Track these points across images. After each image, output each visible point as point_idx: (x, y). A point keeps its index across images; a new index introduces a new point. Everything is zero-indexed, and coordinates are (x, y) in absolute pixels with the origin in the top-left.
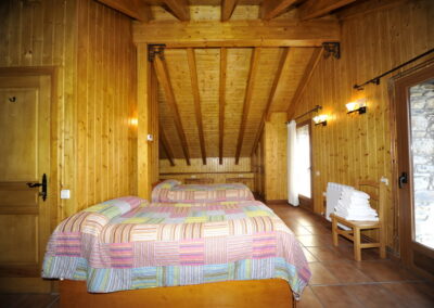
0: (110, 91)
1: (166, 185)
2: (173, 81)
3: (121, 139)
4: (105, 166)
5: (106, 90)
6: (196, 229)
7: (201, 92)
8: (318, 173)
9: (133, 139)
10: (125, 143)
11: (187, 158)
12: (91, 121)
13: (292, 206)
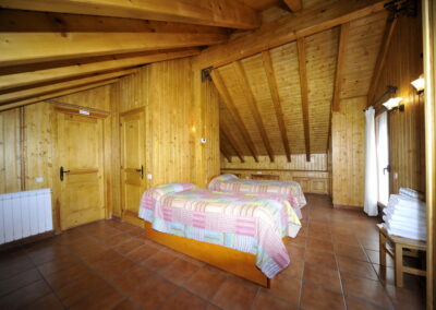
0: (175, 112)
1: (222, 178)
2: (229, 90)
3: (183, 143)
4: (171, 162)
5: (171, 112)
6: (251, 209)
7: (255, 94)
8: (396, 176)
9: (192, 142)
10: (187, 145)
11: (254, 155)
12: (162, 135)
13: (366, 214)
